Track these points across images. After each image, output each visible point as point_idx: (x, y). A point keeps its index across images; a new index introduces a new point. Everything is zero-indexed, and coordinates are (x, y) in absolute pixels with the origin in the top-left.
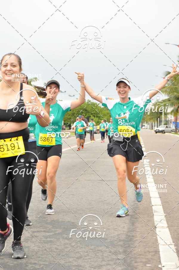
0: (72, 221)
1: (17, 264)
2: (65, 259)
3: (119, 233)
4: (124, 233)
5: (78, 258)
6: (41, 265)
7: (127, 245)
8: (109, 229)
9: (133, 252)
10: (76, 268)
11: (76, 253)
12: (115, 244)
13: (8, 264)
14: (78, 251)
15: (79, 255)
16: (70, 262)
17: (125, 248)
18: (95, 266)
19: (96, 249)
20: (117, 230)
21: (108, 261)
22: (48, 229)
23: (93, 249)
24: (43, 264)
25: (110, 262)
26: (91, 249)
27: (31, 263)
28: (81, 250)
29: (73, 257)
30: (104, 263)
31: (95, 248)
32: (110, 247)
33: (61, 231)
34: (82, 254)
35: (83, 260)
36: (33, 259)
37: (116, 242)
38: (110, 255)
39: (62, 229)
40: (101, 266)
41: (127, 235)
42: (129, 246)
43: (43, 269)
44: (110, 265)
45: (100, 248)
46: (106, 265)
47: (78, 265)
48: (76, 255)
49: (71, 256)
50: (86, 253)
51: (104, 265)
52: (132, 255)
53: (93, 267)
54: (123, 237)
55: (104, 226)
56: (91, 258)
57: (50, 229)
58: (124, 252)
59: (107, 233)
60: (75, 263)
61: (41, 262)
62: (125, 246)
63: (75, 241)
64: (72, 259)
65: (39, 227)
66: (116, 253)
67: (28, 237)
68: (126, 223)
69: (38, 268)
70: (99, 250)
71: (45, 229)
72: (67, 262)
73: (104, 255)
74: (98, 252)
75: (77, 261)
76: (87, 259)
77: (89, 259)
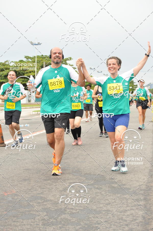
0: (102, 174)
1: (58, 209)
2: (96, 205)
3: (140, 184)
4: (145, 183)
5: (107, 204)
6: (77, 210)
7: (147, 194)
8: (132, 181)
9: (152, 200)
10: (106, 213)
11: (106, 200)
12: (138, 193)
13: (50, 209)
14: (107, 198)
15: (108, 202)
16: (101, 208)
17: (146, 196)
18: (121, 210)
19: (122, 197)
20: (138, 181)
21: (132, 206)
22: (82, 180)
23: (119, 197)
24: (79, 209)
25: (133, 207)
26: (118, 197)
27: (68, 208)
28: (109, 198)
29: (103, 204)
30: (128, 208)
31: (120, 196)
32: (133, 195)
33: (93, 183)
34: (110, 201)
35: (111, 206)
36: (70, 205)
37: (138, 191)
38: (133, 202)
39: (94, 181)
40: (126, 211)
41: (146, 186)
42: (148, 195)
43: (79, 213)
44: (133, 210)
45: (125, 196)
46: (130, 210)
47: (107, 210)
48: (105, 202)
49: (101, 203)
50: (114, 200)
51: (129, 210)
52: (151, 202)
53: (119, 211)
54: (144, 187)
55: (128, 178)
56: (118, 204)
57: (84, 181)
58: (145, 199)
59: (130, 184)
60: (105, 208)
61: (77, 207)
62: (145, 195)
63: (104, 190)
64: (102, 205)
65: (75, 179)
66: (137, 200)
67: (66, 187)
68: (146, 176)
69: (75, 212)
70: (124, 198)
71: (80, 181)
72: (98, 208)
73: (128, 202)
74: (123, 199)
75: (106, 207)
76: (115, 205)
77: (116, 205)
